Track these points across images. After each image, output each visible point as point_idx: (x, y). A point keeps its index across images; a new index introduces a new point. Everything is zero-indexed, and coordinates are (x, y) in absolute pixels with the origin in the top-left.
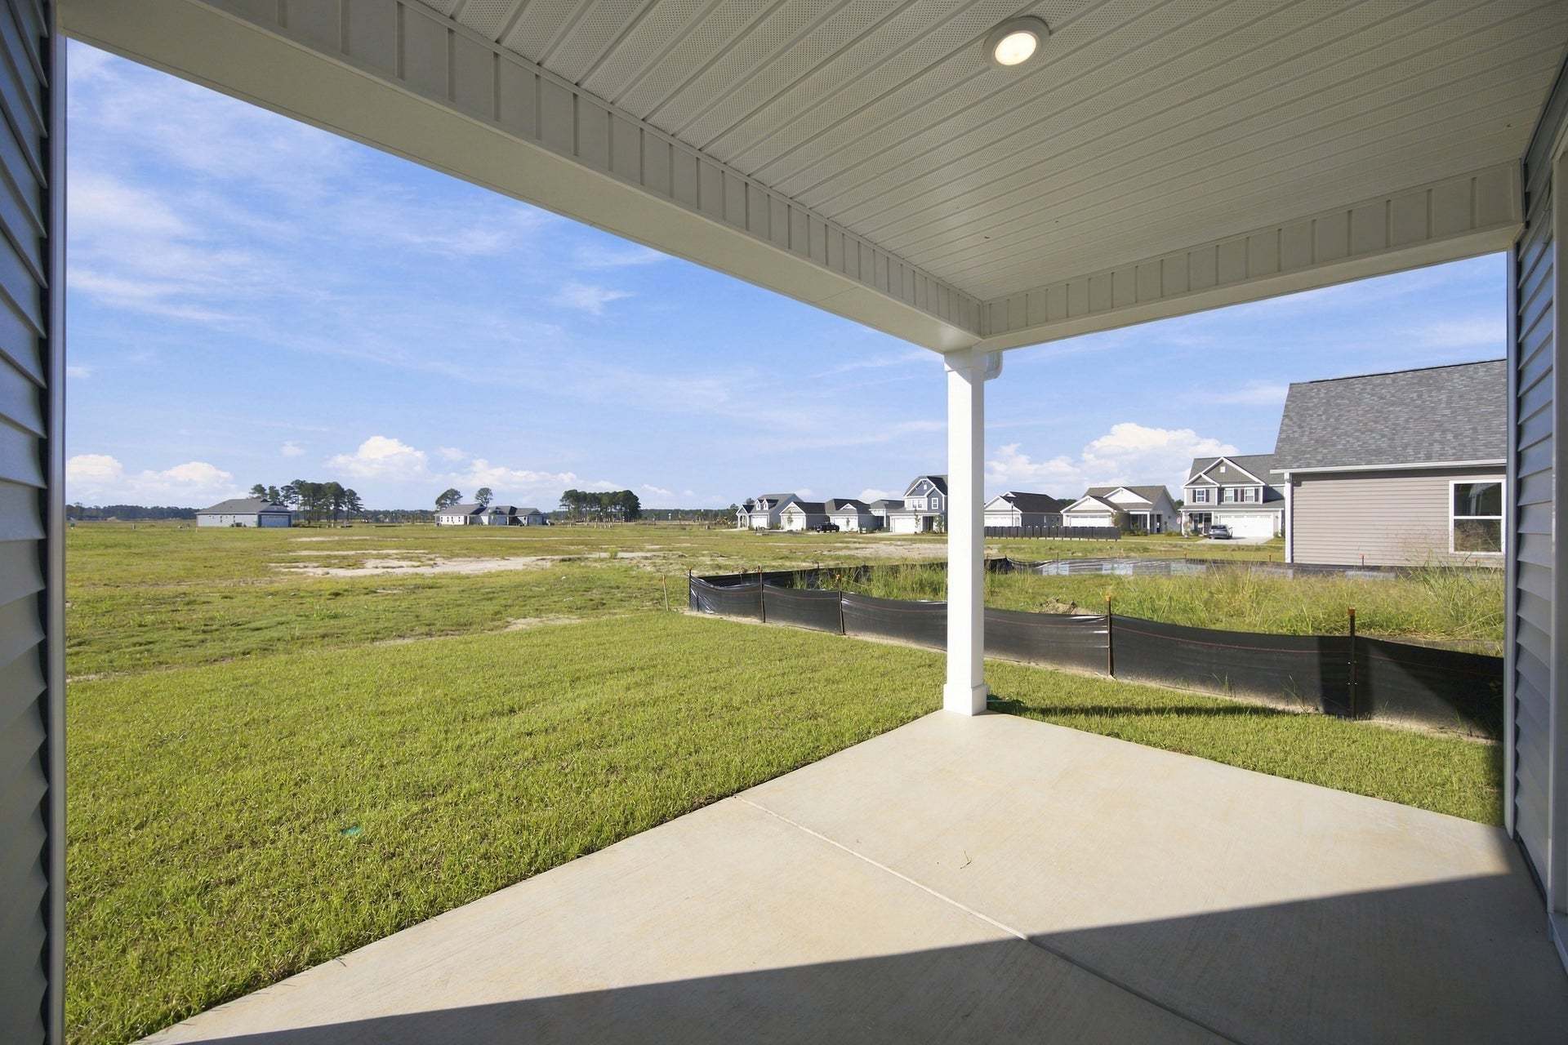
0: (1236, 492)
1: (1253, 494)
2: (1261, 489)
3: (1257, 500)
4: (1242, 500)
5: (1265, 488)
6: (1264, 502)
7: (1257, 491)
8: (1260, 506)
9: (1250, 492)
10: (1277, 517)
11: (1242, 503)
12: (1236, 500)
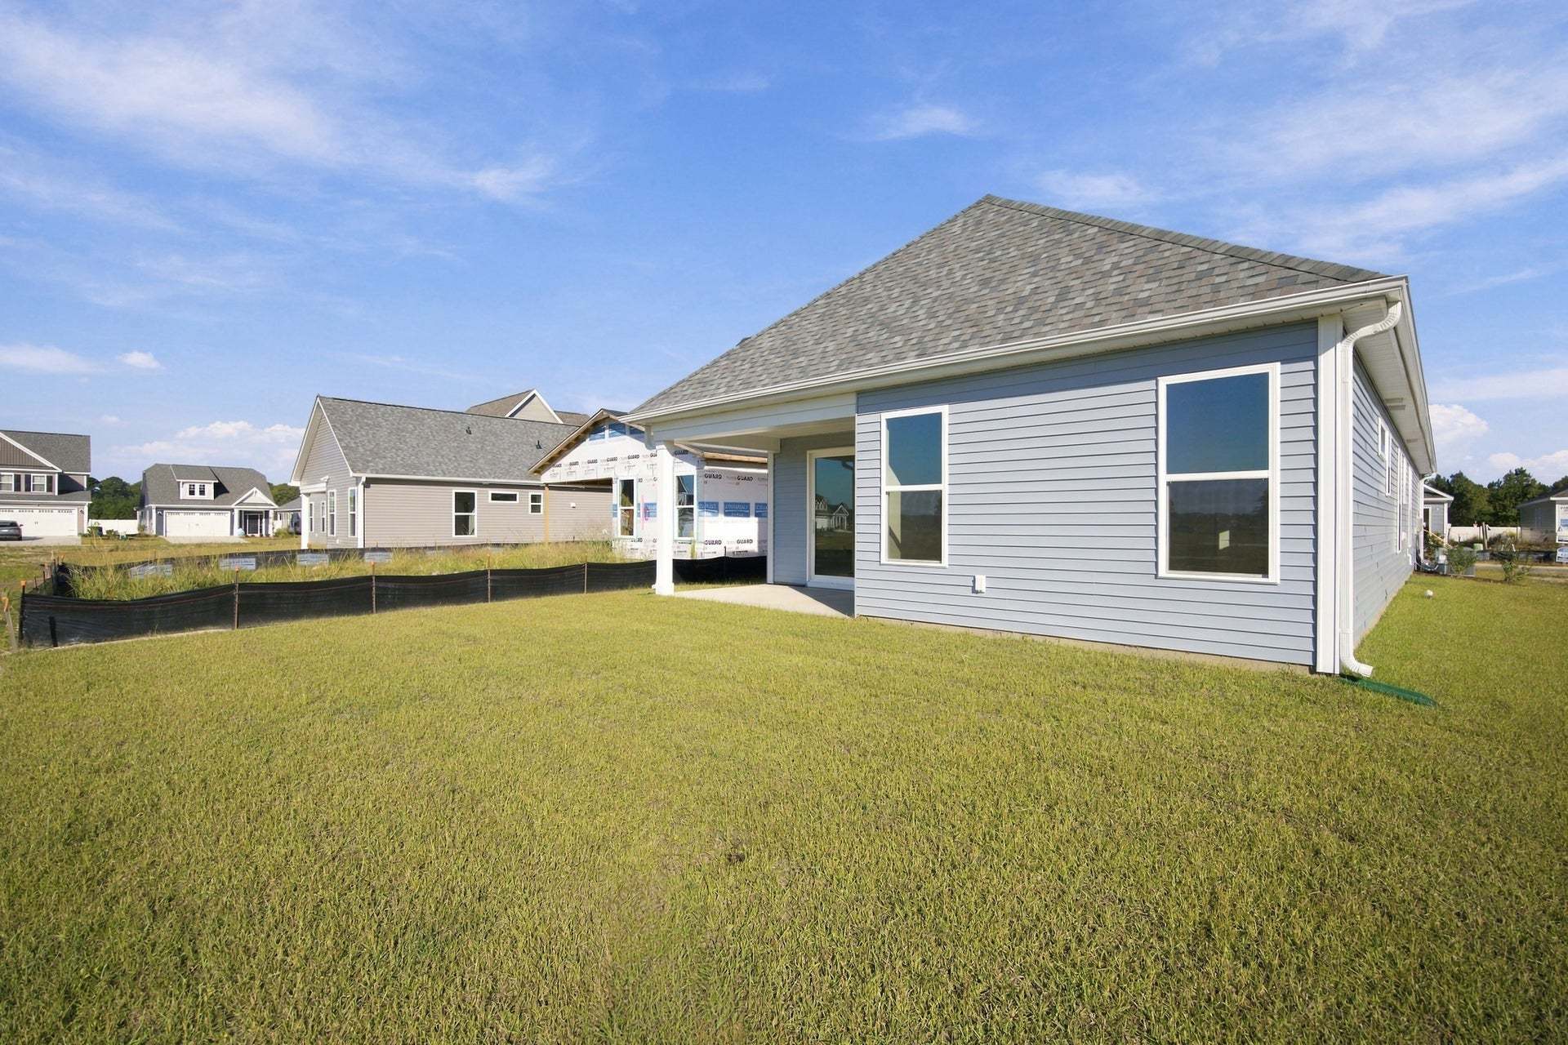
0: (17, 479)
1: (45, 482)
2: (56, 477)
3: (50, 489)
4: (28, 489)
5: (61, 476)
6: (60, 492)
7: (50, 480)
8: (55, 498)
9: (40, 480)
10: (82, 512)
11: (28, 493)
12: (18, 488)
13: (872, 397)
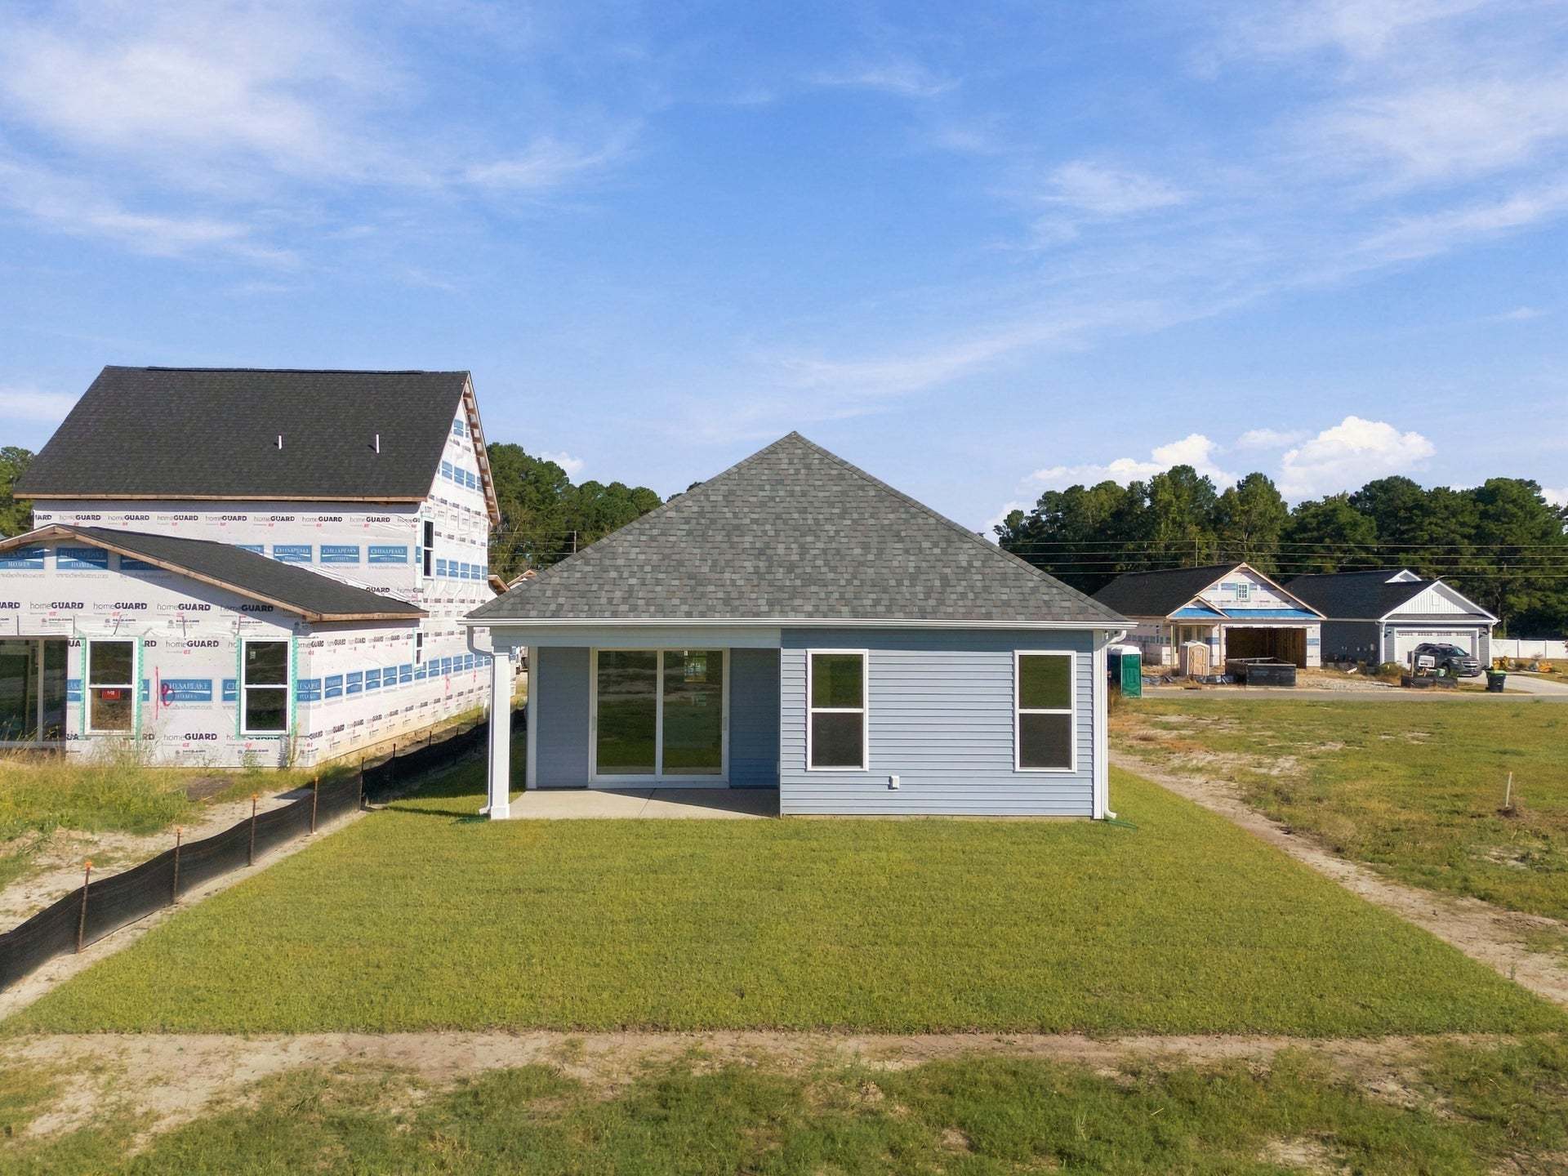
13: (797, 637)
